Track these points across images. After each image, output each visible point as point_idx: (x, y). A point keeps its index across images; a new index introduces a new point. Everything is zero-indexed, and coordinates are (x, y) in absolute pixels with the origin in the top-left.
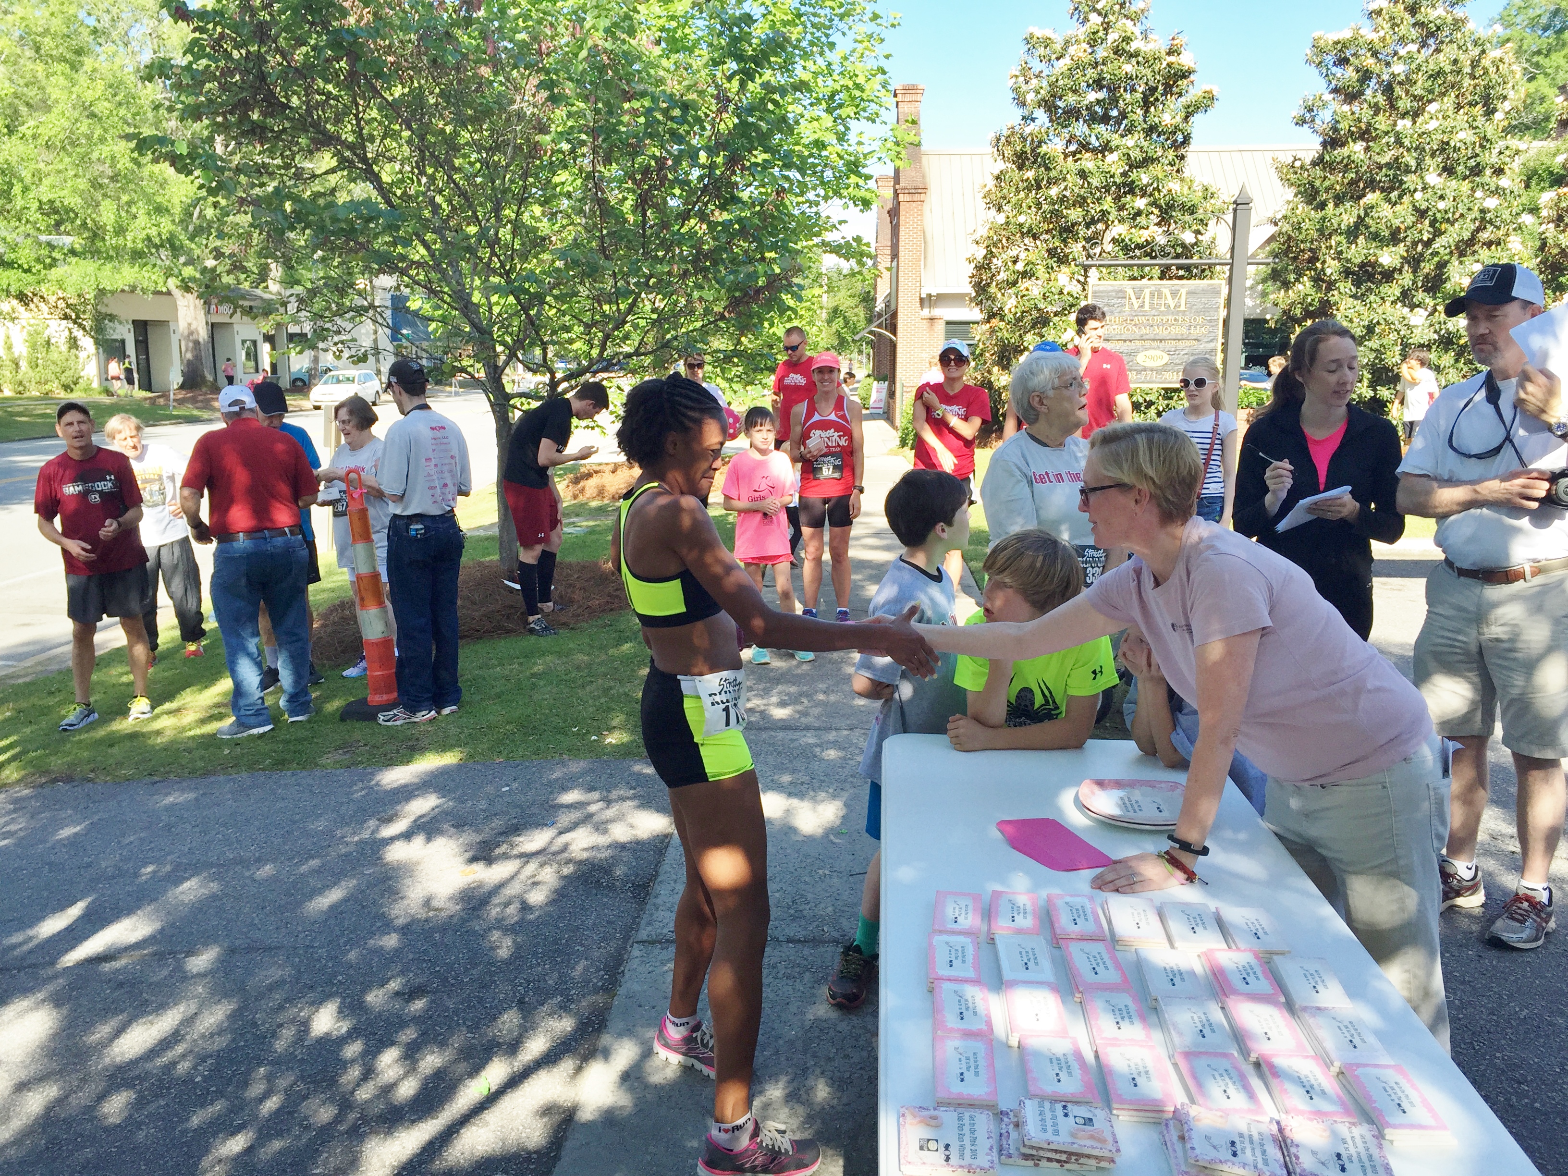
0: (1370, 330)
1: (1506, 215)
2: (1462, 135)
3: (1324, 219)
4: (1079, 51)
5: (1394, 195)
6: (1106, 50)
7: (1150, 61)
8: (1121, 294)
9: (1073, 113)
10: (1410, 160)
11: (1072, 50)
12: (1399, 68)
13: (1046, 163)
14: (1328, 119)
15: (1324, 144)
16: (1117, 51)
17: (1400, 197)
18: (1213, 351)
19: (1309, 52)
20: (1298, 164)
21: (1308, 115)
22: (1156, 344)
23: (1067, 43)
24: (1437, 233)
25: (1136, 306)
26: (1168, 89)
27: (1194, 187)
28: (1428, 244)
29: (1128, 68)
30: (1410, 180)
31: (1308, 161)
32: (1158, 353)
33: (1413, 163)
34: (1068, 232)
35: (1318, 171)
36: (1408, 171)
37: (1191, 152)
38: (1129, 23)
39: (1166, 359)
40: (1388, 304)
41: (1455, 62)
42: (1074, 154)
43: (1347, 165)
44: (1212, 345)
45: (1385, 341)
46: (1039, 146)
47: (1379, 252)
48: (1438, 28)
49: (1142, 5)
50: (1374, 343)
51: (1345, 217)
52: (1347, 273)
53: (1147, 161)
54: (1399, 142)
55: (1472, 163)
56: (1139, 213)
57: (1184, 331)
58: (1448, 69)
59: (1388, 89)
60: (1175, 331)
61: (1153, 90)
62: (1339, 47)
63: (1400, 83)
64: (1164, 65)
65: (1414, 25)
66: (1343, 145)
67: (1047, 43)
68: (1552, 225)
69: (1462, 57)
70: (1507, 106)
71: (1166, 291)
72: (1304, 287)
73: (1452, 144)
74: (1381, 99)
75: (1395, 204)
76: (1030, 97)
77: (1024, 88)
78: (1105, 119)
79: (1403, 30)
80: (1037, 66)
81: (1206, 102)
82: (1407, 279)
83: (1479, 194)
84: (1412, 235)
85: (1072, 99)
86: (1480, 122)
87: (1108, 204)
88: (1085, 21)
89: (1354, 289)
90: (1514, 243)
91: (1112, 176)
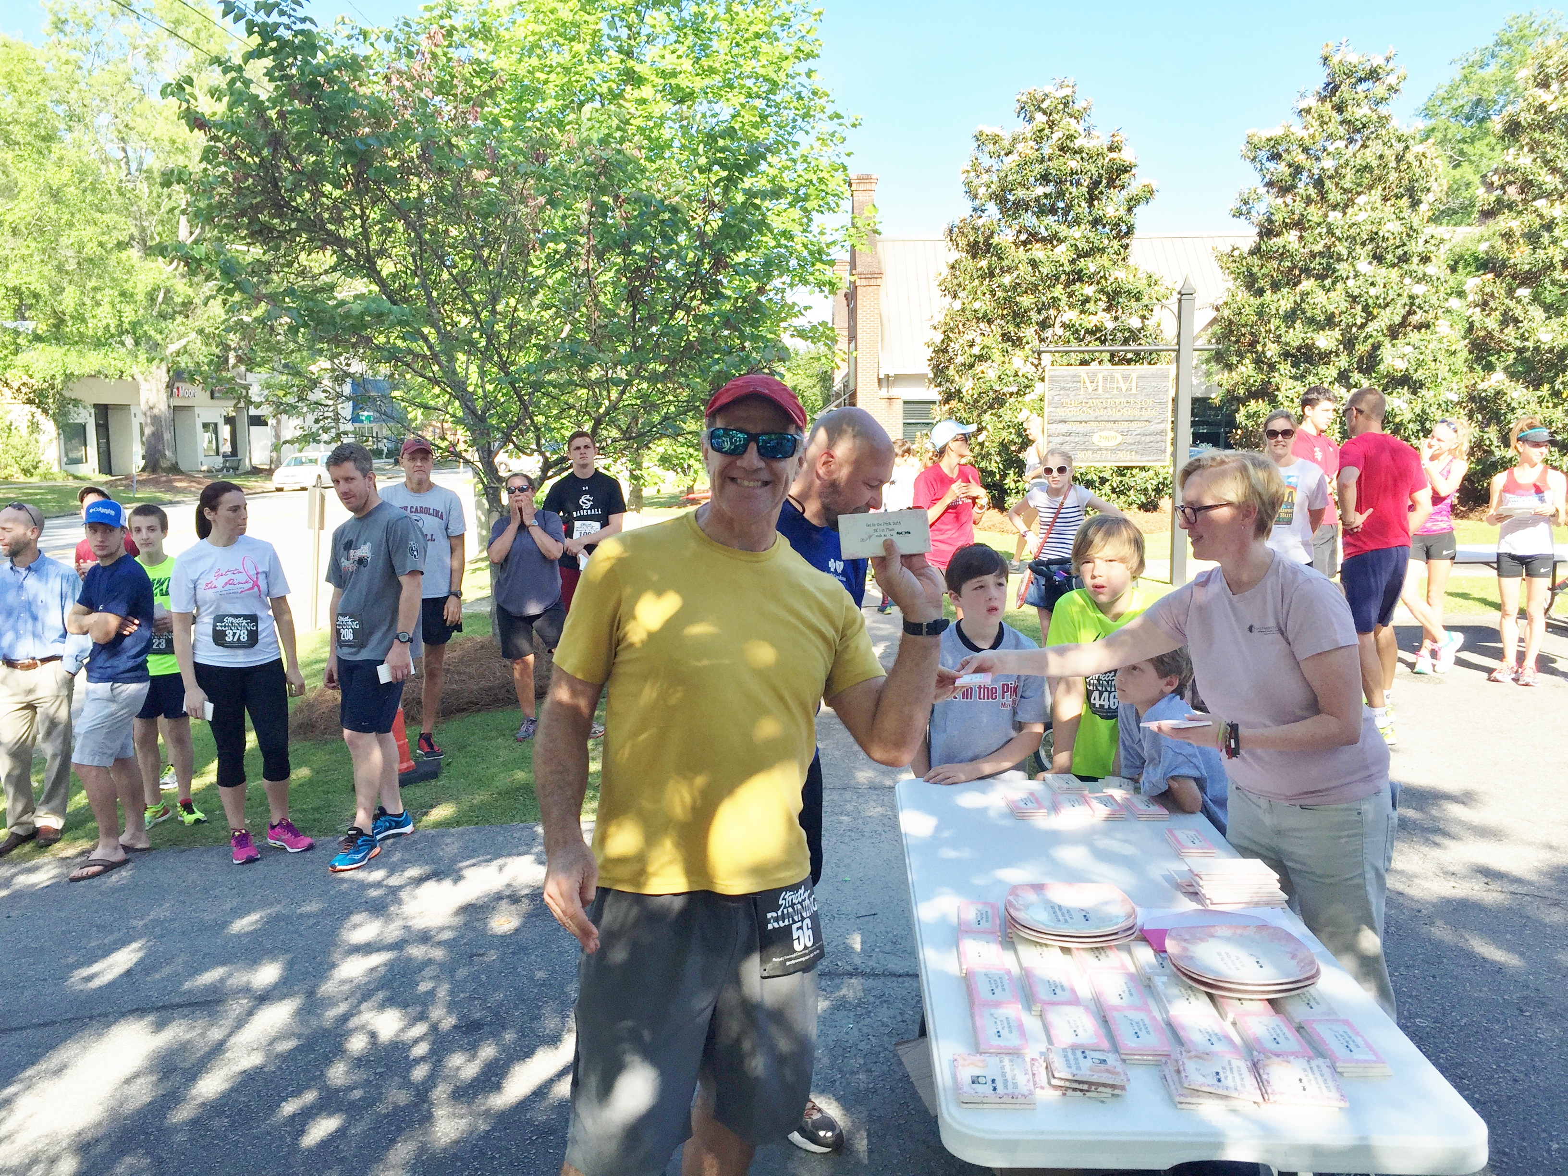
1: (1434, 300)
2: (1390, 226)
3: (1262, 305)
4: (1026, 148)
5: (1328, 282)
6: (1051, 146)
7: (1094, 157)
8: (1076, 379)
9: (1021, 206)
10: (1341, 248)
11: (1020, 147)
12: (1328, 164)
13: (998, 253)
14: (1263, 210)
15: (1261, 235)
16: (1063, 149)
17: (1334, 283)
18: (1163, 432)
19: (1243, 148)
20: (1236, 253)
21: (1244, 208)
22: (1109, 425)
23: (1015, 140)
24: (1370, 316)
25: (1090, 389)
26: (1111, 184)
27: (1139, 275)
28: (1362, 326)
29: (1074, 164)
30: (1343, 268)
31: (1246, 250)
32: (1112, 433)
33: (1345, 252)
34: (1019, 317)
35: (1256, 260)
36: (1340, 259)
37: (1135, 243)
38: (1073, 121)
39: (1120, 439)
41: (1381, 157)
42: (1024, 243)
43: (1283, 254)
44: (1161, 426)
46: (991, 237)
47: (1315, 336)
48: (1364, 126)
49: (1084, 104)
51: (1282, 302)
52: (1286, 355)
53: (1095, 251)
54: (1330, 232)
55: (1400, 252)
56: (1087, 300)
57: (1136, 413)
58: (1374, 163)
59: (1319, 183)
60: (1127, 413)
61: (1097, 183)
62: (1272, 143)
63: (1330, 177)
64: (1107, 160)
65: (1342, 123)
66: (1278, 235)
67: (995, 140)
68: (1478, 309)
69: (1387, 152)
70: (1431, 197)
71: (1118, 376)
72: (1247, 369)
73: (1381, 234)
74: (1313, 192)
75: (1328, 290)
76: (982, 191)
77: (976, 182)
78: (1053, 211)
79: (1331, 127)
80: (986, 161)
81: (1148, 194)
82: (1343, 361)
83: (1407, 280)
84: (1346, 319)
85: (1021, 193)
86: (1406, 213)
87: (1058, 291)
88: (1031, 119)
89: (1294, 371)
90: (1443, 326)
91: (1062, 265)
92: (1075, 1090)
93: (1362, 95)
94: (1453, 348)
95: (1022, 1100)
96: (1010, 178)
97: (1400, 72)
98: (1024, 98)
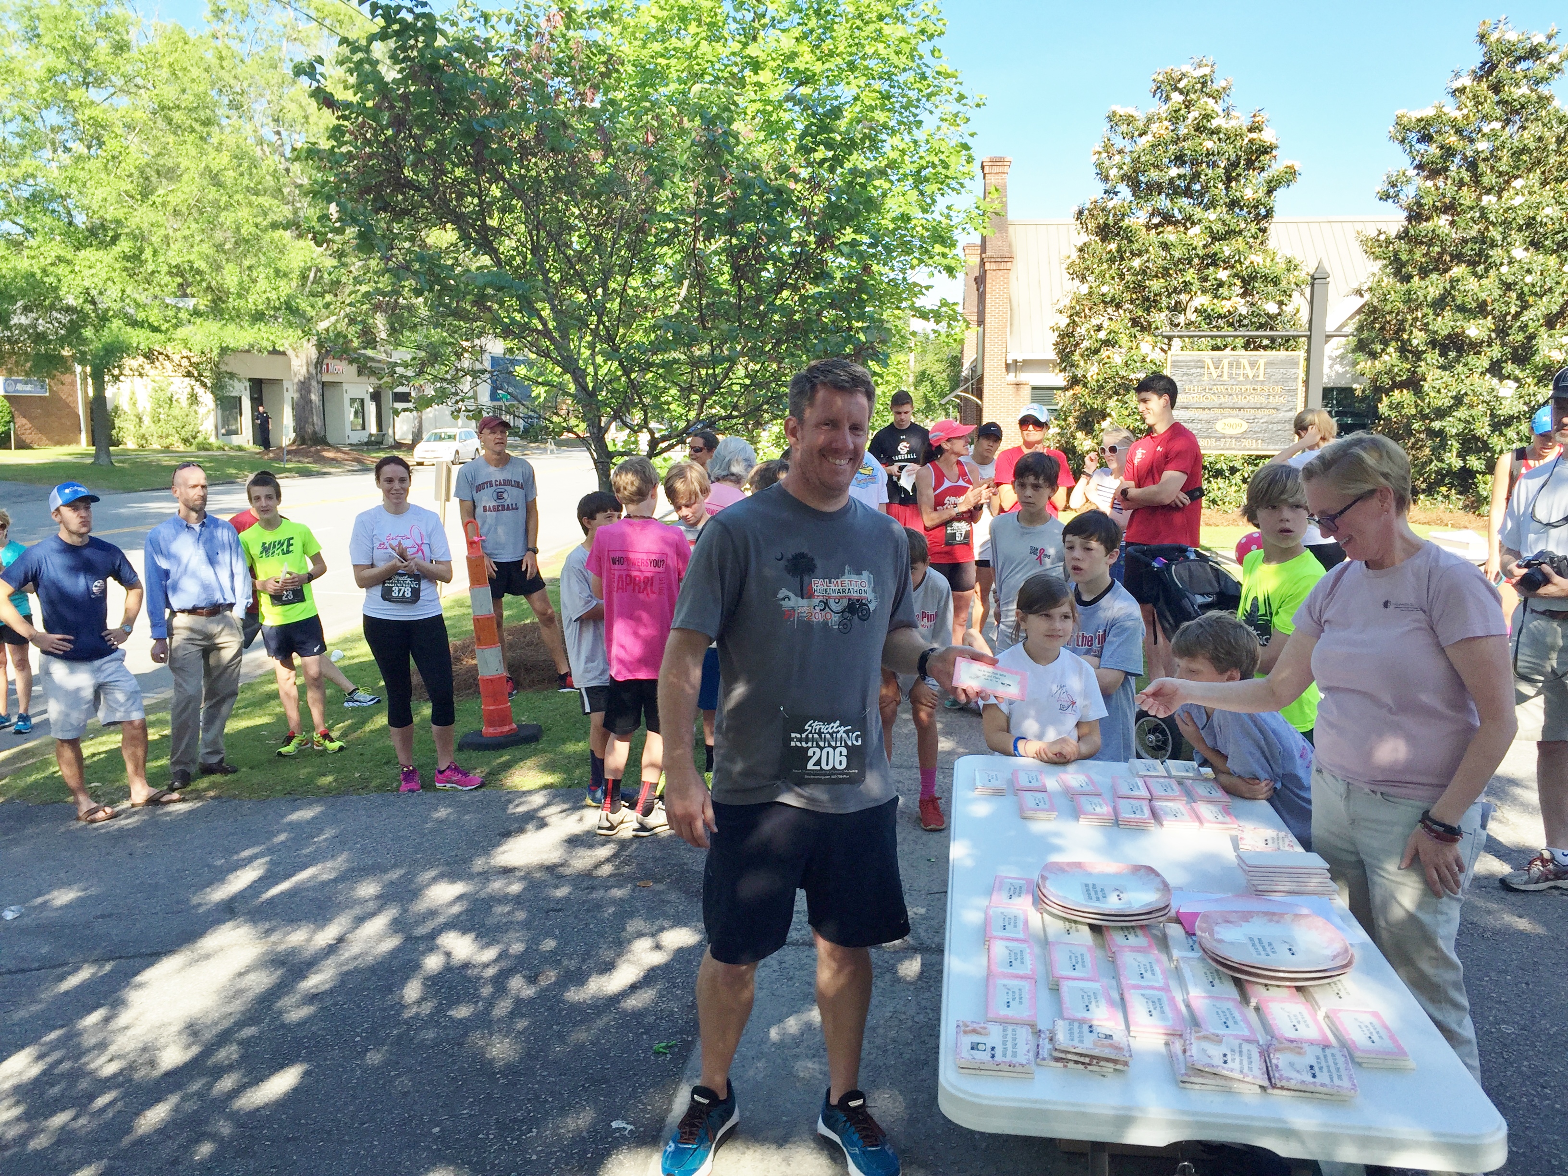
0: (1458, 400)
2: (1548, 211)
3: (1409, 292)
4: (1160, 129)
5: (1480, 269)
6: (1186, 127)
7: (1231, 137)
8: (1200, 364)
9: (1155, 188)
10: (1495, 234)
11: (1154, 127)
12: (1483, 146)
13: (1129, 236)
14: (1412, 193)
15: (1409, 219)
16: (1199, 129)
17: (1486, 270)
19: (1392, 129)
20: (1382, 237)
21: (1391, 191)
22: (1234, 412)
23: (1149, 120)
24: (1525, 306)
25: (1215, 375)
26: (1250, 164)
27: (1277, 259)
28: (1516, 316)
29: (1209, 144)
30: (1496, 254)
31: (1393, 234)
32: (1237, 421)
33: (1499, 237)
34: (1150, 303)
35: (1403, 245)
36: (1493, 245)
37: (1274, 228)
38: (1211, 101)
39: (1245, 426)
40: (1476, 376)
41: (1541, 139)
42: (1156, 226)
43: (1432, 239)
45: (1474, 412)
46: (1122, 219)
47: (1466, 325)
48: (1523, 106)
49: (1223, 84)
50: (1462, 413)
51: (1431, 289)
52: (1433, 343)
53: (1230, 234)
54: (1484, 216)
55: (1560, 237)
56: (1221, 284)
57: (1263, 400)
58: (1533, 146)
59: (1472, 166)
60: (1254, 400)
61: (1235, 165)
62: (1422, 124)
63: (1484, 160)
64: (1246, 140)
65: (1498, 103)
66: (1427, 220)
67: (1129, 120)
69: (1547, 134)
71: (1245, 362)
72: (1391, 357)
73: (1539, 219)
74: (1466, 176)
75: (1480, 277)
76: (1113, 172)
77: (1107, 162)
78: (1187, 192)
79: (1487, 108)
80: (1120, 143)
81: (1290, 176)
82: (1496, 352)
84: (1499, 307)
85: (1154, 174)
87: (1191, 275)
88: (1168, 98)
89: (1441, 360)
91: (1195, 249)
92: (1076, 1062)
93: (1521, 75)
95: (1019, 1069)
96: (1143, 159)
98: (1160, 78)
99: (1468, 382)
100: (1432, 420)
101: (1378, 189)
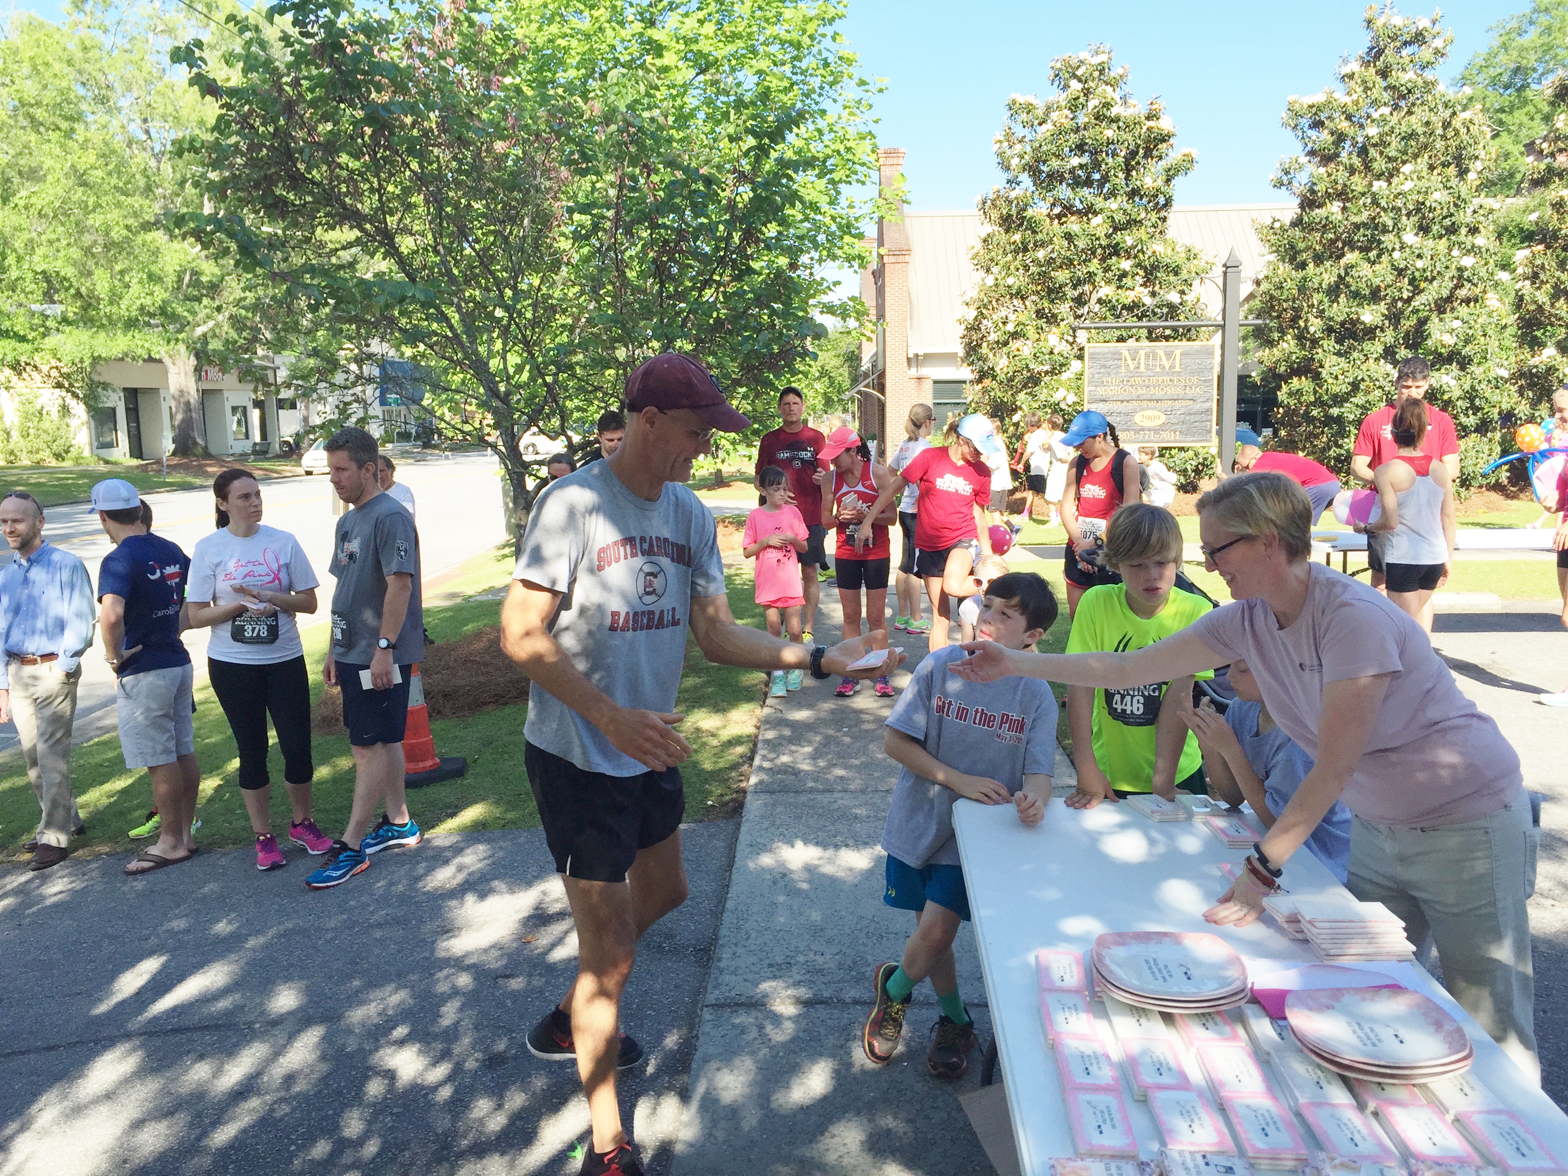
0: (1355, 386)
1: (1483, 273)
2: (1437, 196)
3: (1304, 279)
4: (1060, 117)
5: (1373, 254)
6: (1087, 115)
7: (1129, 126)
8: (1117, 356)
9: (1056, 177)
10: (1387, 220)
11: (1054, 116)
12: (1372, 131)
13: (1032, 226)
14: (1305, 180)
15: (1302, 206)
16: (1099, 117)
17: (1379, 256)
18: (1208, 411)
19: (1284, 115)
20: (1277, 225)
21: (1285, 179)
22: (1152, 404)
23: (1049, 109)
24: (1417, 291)
25: (1132, 367)
26: (1148, 154)
27: (1178, 249)
28: (1409, 300)
29: (1109, 133)
30: (1388, 240)
31: (1287, 222)
32: (1155, 413)
33: (1390, 223)
34: (1054, 293)
35: (1297, 233)
36: (1385, 231)
37: (1173, 215)
38: (1109, 89)
39: (1163, 418)
40: (1371, 361)
41: (1428, 123)
42: (1059, 216)
43: (1326, 226)
44: (1207, 405)
45: (1370, 397)
46: (1025, 210)
47: (1360, 310)
48: (1410, 92)
49: (1120, 71)
50: (1359, 399)
51: (1325, 276)
52: (1329, 330)
53: (1132, 223)
54: (1375, 202)
55: (1447, 222)
56: (1124, 274)
57: (1180, 391)
58: (1420, 130)
59: (1363, 152)
60: (1171, 391)
61: (1134, 153)
62: (1314, 110)
63: (1375, 145)
64: (1145, 129)
65: (1385, 89)
66: (1320, 206)
67: (1029, 109)
68: (1528, 283)
69: (1434, 119)
70: (1479, 165)
71: (1161, 353)
72: (1289, 345)
73: (1428, 204)
74: (1356, 161)
75: (1374, 263)
76: (1015, 161)
77: (1009, 153)
78: (1088, 183)
79: (1375, 93)
81: (1186, 165)
82: (1389, 337)
83: (1455, 252)
84: (1392, 292)
85: (1055, 163)
86: (1454, 182)
87: (1094, 265)
88: (1066, 87)
89: (1337, 347)
90: (1492, 300)
91: (1098, 239)
93: (1407, 60)
94: (1503, 322)
96: (1044, 148)
97: (1448, 35)
98: (1058, 66)
99: (1364, 367)
100: (1330, 407)
101: (1271, 176)
